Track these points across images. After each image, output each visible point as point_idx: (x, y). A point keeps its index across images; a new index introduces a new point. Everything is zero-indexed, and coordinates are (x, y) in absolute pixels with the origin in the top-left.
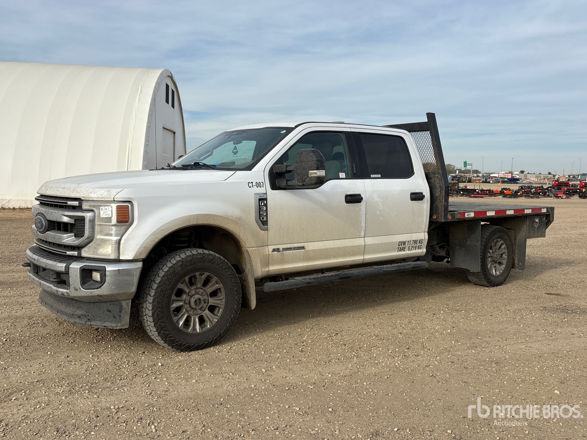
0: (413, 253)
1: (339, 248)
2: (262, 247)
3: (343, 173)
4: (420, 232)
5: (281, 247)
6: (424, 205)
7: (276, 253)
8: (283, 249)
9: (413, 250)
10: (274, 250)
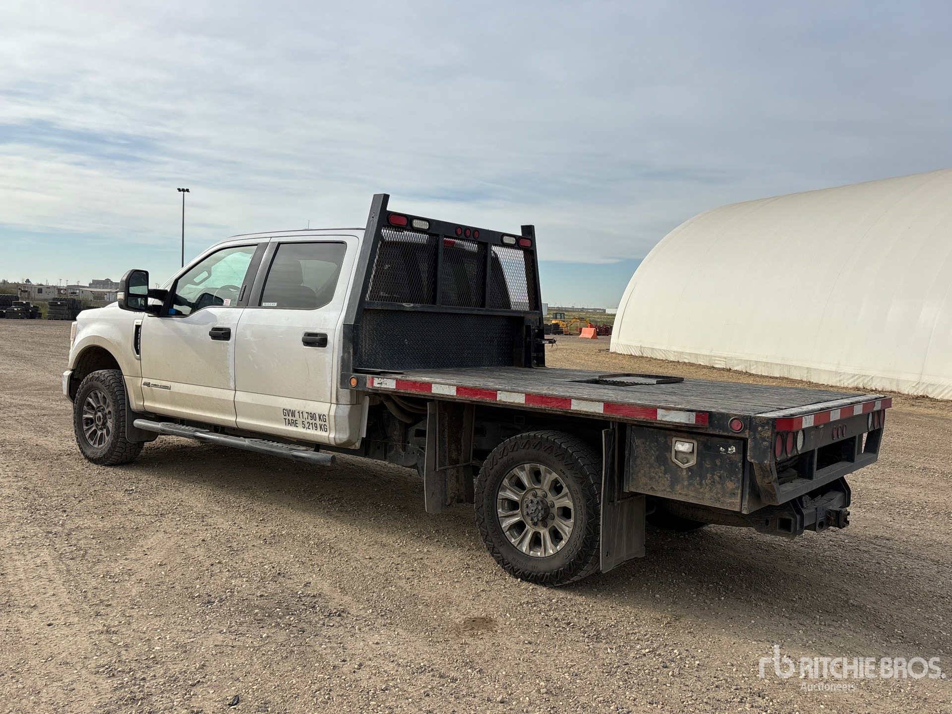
0: (311, 434)
1: (203, 397)
2: (136, 378)
3: (228, 300)
4: (322, 400)
5: (152, 382)
6: (327, 355)
7: (146, 386)
8: (152, 384)
9: (311, 428)
10: (145, 384)
